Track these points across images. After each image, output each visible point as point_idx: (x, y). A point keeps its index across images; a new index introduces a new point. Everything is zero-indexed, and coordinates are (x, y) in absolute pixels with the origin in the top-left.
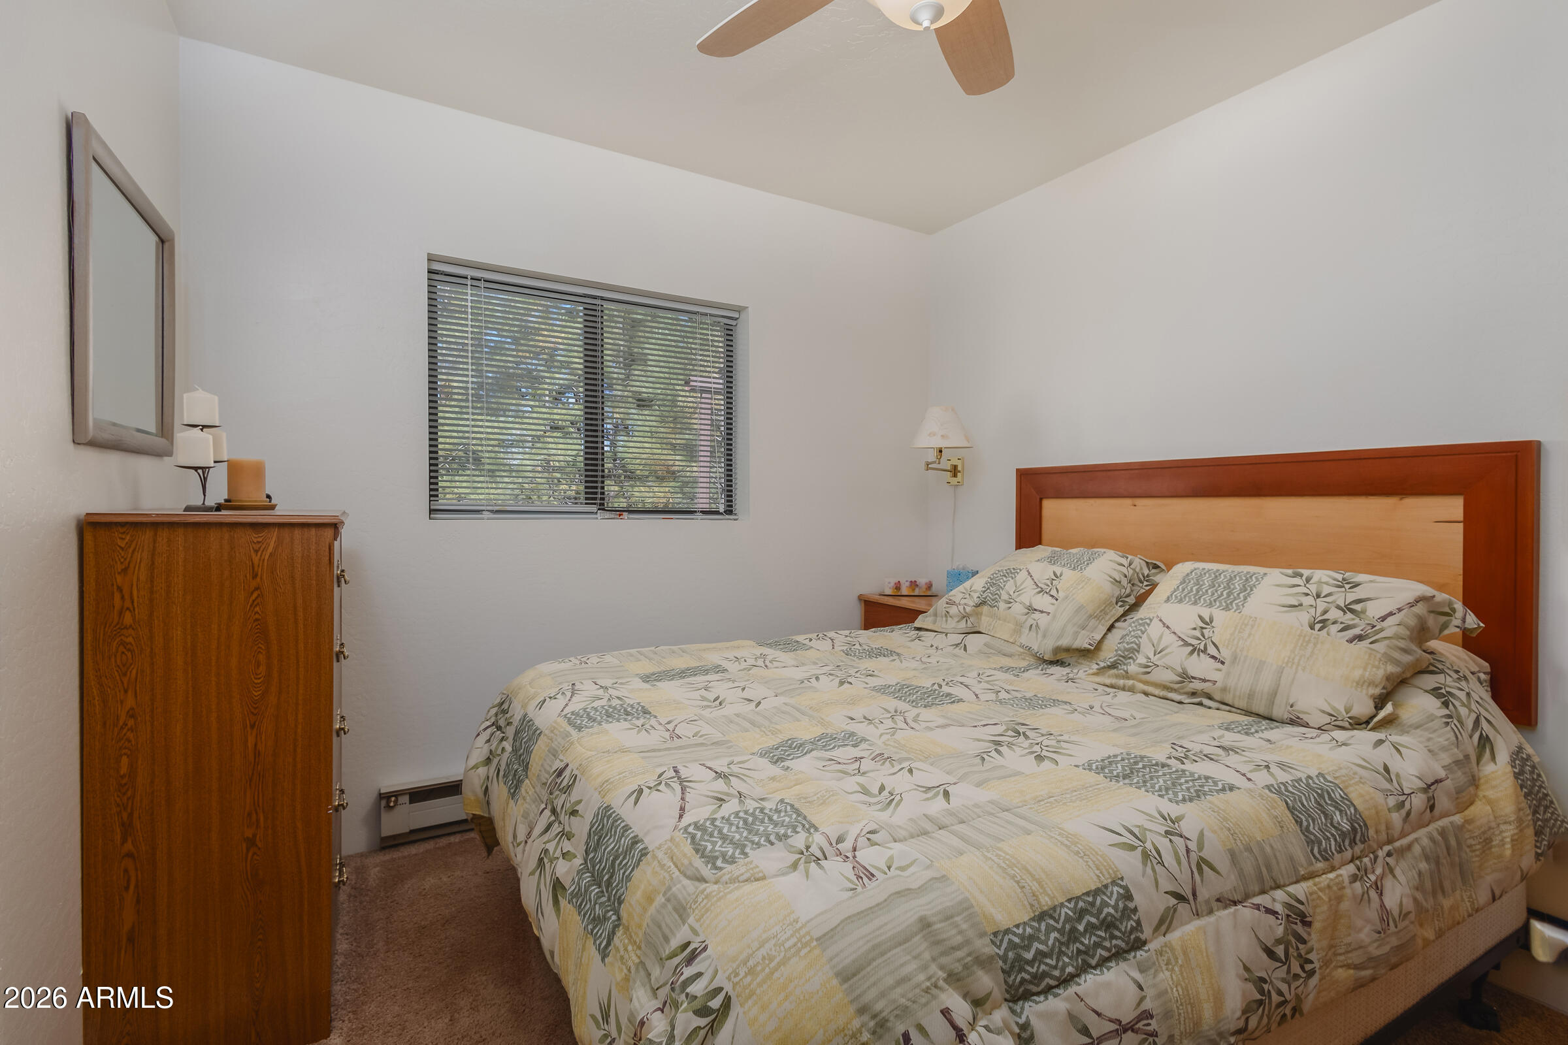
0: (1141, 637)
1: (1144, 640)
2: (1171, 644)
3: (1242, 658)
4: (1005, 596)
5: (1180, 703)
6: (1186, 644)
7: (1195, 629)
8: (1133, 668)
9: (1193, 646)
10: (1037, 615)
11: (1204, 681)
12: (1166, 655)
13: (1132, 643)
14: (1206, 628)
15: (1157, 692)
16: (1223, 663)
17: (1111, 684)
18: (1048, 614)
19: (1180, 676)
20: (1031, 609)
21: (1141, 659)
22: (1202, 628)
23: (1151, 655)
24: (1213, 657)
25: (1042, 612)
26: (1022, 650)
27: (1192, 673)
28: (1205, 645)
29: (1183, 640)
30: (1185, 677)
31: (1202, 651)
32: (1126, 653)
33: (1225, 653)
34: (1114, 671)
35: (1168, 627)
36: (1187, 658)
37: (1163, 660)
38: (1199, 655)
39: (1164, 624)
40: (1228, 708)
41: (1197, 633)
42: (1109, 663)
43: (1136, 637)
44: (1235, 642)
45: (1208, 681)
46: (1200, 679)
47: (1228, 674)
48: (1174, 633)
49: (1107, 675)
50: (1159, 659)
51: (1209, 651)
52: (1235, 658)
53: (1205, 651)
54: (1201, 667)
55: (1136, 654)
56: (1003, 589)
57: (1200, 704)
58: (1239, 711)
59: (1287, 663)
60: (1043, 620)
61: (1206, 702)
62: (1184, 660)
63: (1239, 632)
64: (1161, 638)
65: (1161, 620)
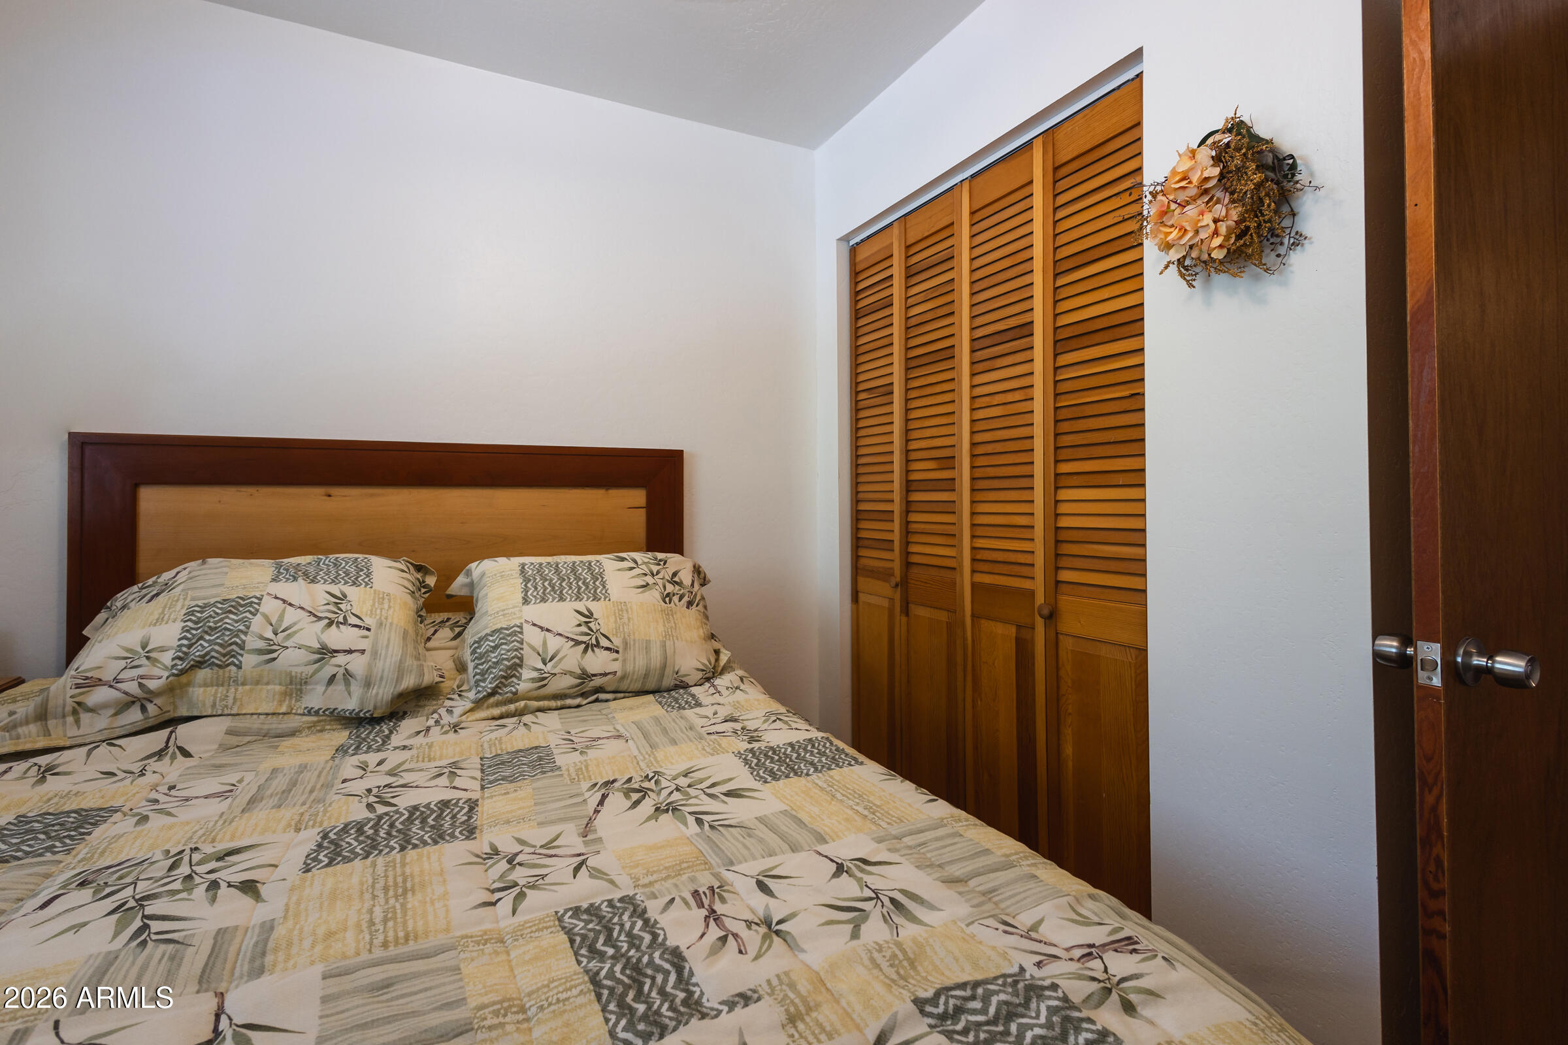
0: (522, 649)
1: (526, 651)
2: (562, 647)
3: (632, 643)
4: (252, 642)
5: (578, 706)
6: (578, 643)
7: (579, 625)
8: (523, 687)
9: (585, 643)
10: (341, 659)
11: (605, 674)
12: (561, 660)
13: (513, 658)
14: (590, 622)
15: (553, 704)
16: (617, 652)
17: (502, 714)
18: (363, 652)
19: (579, 677)
20: (325, 652)
21: (527, 674)
22: (587, 623)
23: (540, 665)
24: (607, 649)
25: (350, 652)
26: (315, 719)
27: (591, 671)
28: (597, 638)
29: (573, 640)
30: (585, 676)
31: (595, 646)
32: (509, 672)
33: (617, 642)
34: (497, 697)
35: (548, 630)
36: (582, 658)
37: (559, 667)
38: (593, 650)
39: (541, 628)
40: (622, 695)
41: (584, 629)
42: (489, 691)
43: (516, 650)
44: (621, 630)
45: (609, 673)
46: (601, 674)
47: (624, 661)
48: (560, 635)
49: (485, 705)
50: (554, 667)
51: (601, 645)
52: (626, 644)
53: (598, 645)
54: (597, 662)
55: (519, 669)
56: (246, 634)
57: (597, 700)
58: (631, 695)
59: (665, 636)
60: (357, 664)
61: (602, 696)
62: (580, 660)
63: (620, 619)
64: (545, 644)
65: (534, 625)
